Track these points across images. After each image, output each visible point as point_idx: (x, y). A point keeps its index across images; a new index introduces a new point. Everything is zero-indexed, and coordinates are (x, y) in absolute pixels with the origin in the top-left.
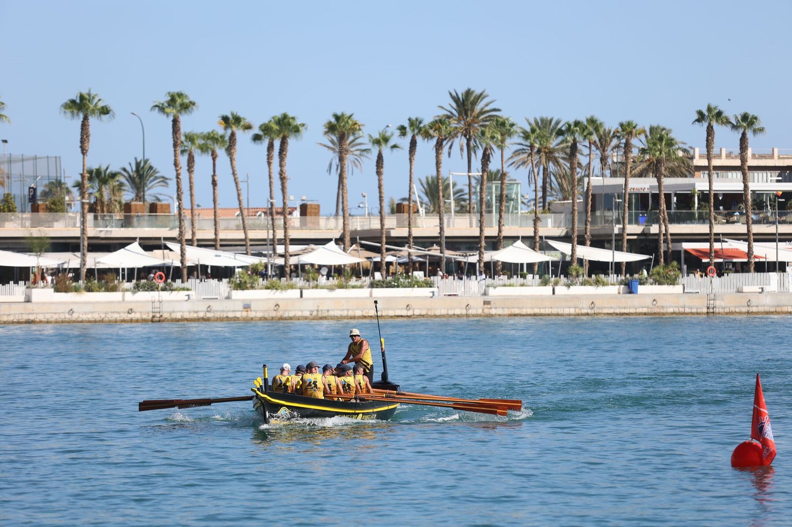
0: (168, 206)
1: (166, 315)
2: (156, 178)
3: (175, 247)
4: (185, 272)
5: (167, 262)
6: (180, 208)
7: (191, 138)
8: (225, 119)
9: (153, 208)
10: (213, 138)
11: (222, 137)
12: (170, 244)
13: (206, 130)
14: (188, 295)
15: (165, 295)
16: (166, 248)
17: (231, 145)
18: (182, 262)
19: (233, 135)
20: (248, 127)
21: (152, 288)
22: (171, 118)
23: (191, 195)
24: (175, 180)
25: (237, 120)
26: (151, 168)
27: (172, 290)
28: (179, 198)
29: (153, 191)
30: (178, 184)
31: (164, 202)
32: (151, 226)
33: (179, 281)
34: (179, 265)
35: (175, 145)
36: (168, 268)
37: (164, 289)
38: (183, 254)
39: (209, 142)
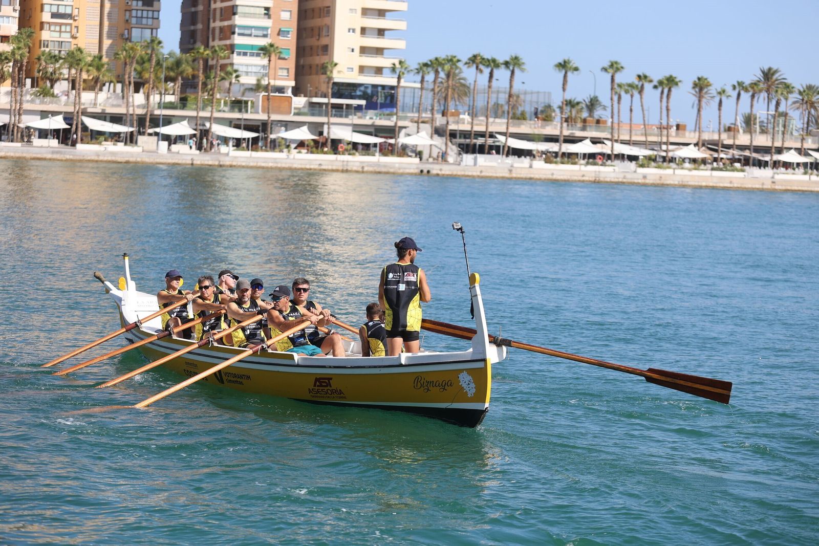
0: (606, 121)
1: (601, 179)
2: (600, 106)
3: (609, 143)
4: (613, 157)
5: (605, 151)
6: (612, 122)
7: (620, 86)
8: (639, 77)
9: (598, 122)
10: (632, 86)
11: (637, 86)
12: (605, 141)
13: (629, 81)
14: (614, 169)
15: (602, 168)
16: (604, 143)
17: (641, 91)
18: (612, 151)
19: (643, 85)
20: (651, 81)
21: (595, 164)
22: (611, 75)
23: (619, 116)
24: (610, 108)
25: (646, 77)
26: (598, 100)
27: (606, 166)
28: (612, 117)
29: (598, 113)
30: (612, 110)
31: (604, 119)
32: (597, 131)
33: (609, 161)
34: (609, 152)
35: (612, 90)
36: (604, 154)
37: (601, 165)
38: (612, 147)
39: (630, 88)
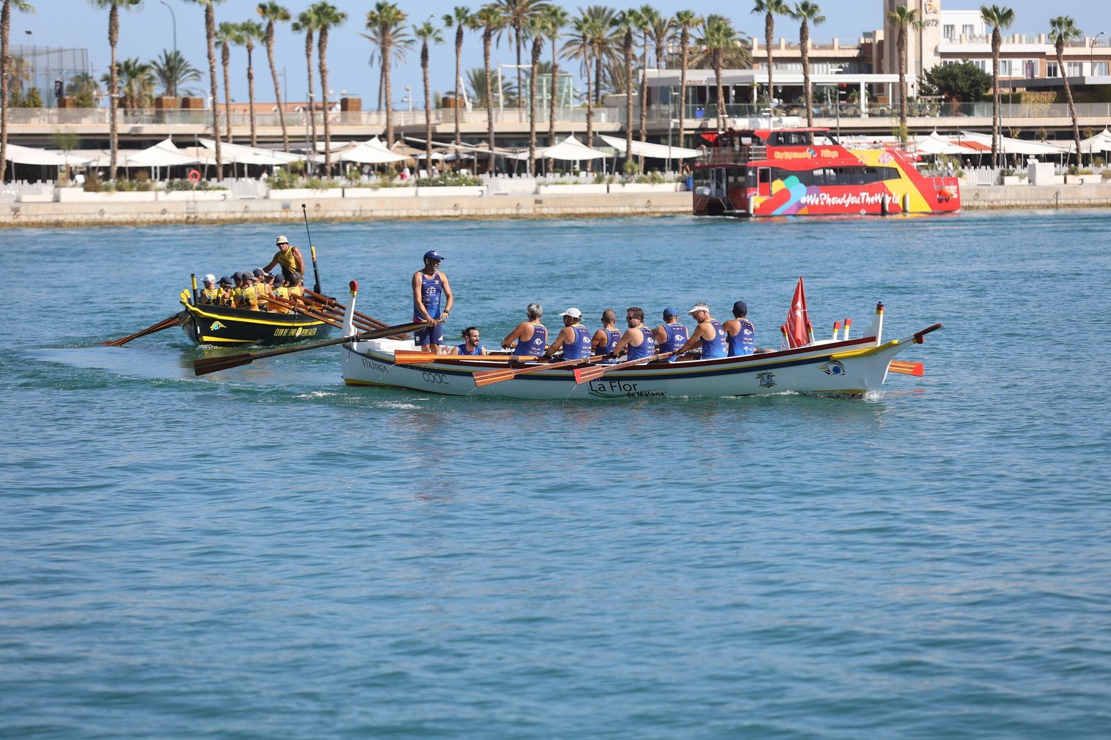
0: (202, 101)
1: (201, 216)
2: (188, 71)
3: (210, 144)
4: (220, 171)
5: (203, 161)
6: (214, 103)
7: (226, 28)
8: (263, 7)
9: (186, 103)
10: (248, 28)
11: (259, 27)
12: (204, 141)
14: (224, 195)
15: (200, 195)
16: (200, 145)
17: (267, 36)
18: (217, 159)
19: (270, 25)
20: (286, 17)
21: (186, 187)
22: (204, 8)
23: (226, 89)
24: (208, 73)
25: (275, 9)
26: (181, 61)
27: (207, 190)
28: (213, 93)
29: (185, 85)
30: (212, 77)
31: (197, 97)
32: (185, 122)
33: (214, 180)
34: (213, 162)
35: (209, 36)
36: (203, 166)
37: (198, 189)
38: (218, 152)
39: (244, 33)
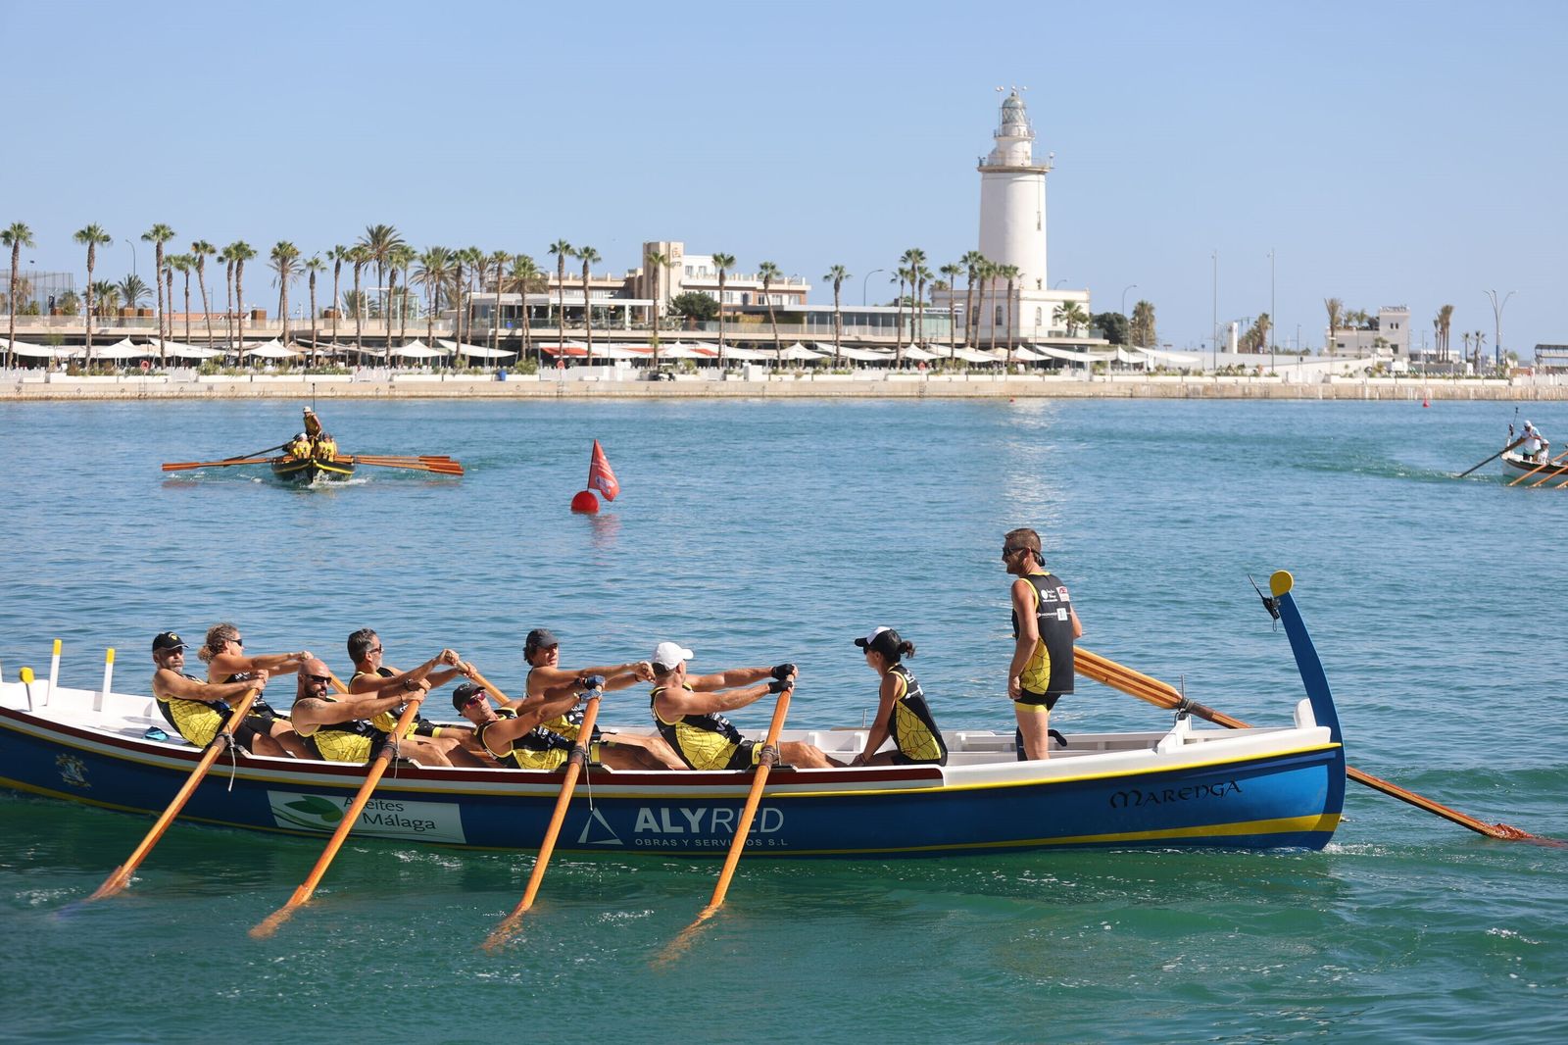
0: (152, 311)
1: (149, 394)
2: (143, 290)
3: (157, 342)
4: (164, 361)
5: (151, 354)
6: (160, 312)
7: (170, 260)
8: (196, 245)
9: (141, 313)
10: (187, 259)
11: (194, 259)
12: (152, 340)
13: (183, 254)
14: (166, 379)
15: (149, 379)
16: (150, 343)
17: (199, 265)
18: (162, 354)
19: (201, 258)
20: (213, 251)
21: (139, 373)
22: (156, 245)
23: (170, 303)
24: (157, 291)
25: (205, 246)
26: (139, 282)
27: (154, 375)
28: (160, 305)
29: (141, 300)
30: (160, 294)
31: (149, 308)
32: (139, 326)
33: (159, 368)
34: (159, 355)
35: (158, 265)
36: (151, 359)
37: (148, 374)
38: (162, 348)
39: (184, 262)
